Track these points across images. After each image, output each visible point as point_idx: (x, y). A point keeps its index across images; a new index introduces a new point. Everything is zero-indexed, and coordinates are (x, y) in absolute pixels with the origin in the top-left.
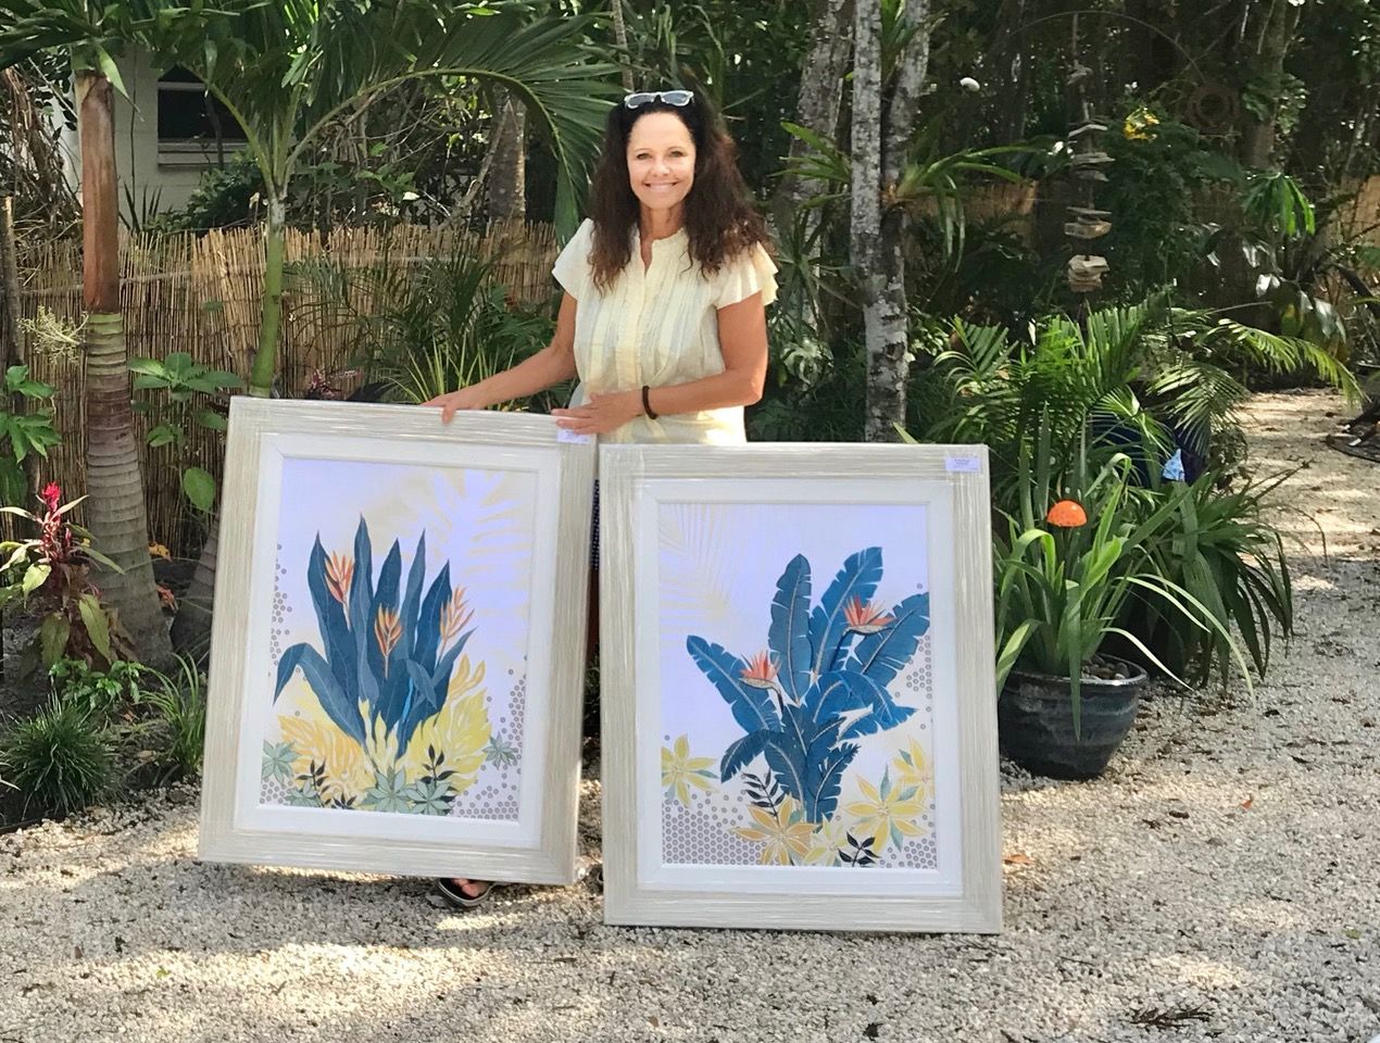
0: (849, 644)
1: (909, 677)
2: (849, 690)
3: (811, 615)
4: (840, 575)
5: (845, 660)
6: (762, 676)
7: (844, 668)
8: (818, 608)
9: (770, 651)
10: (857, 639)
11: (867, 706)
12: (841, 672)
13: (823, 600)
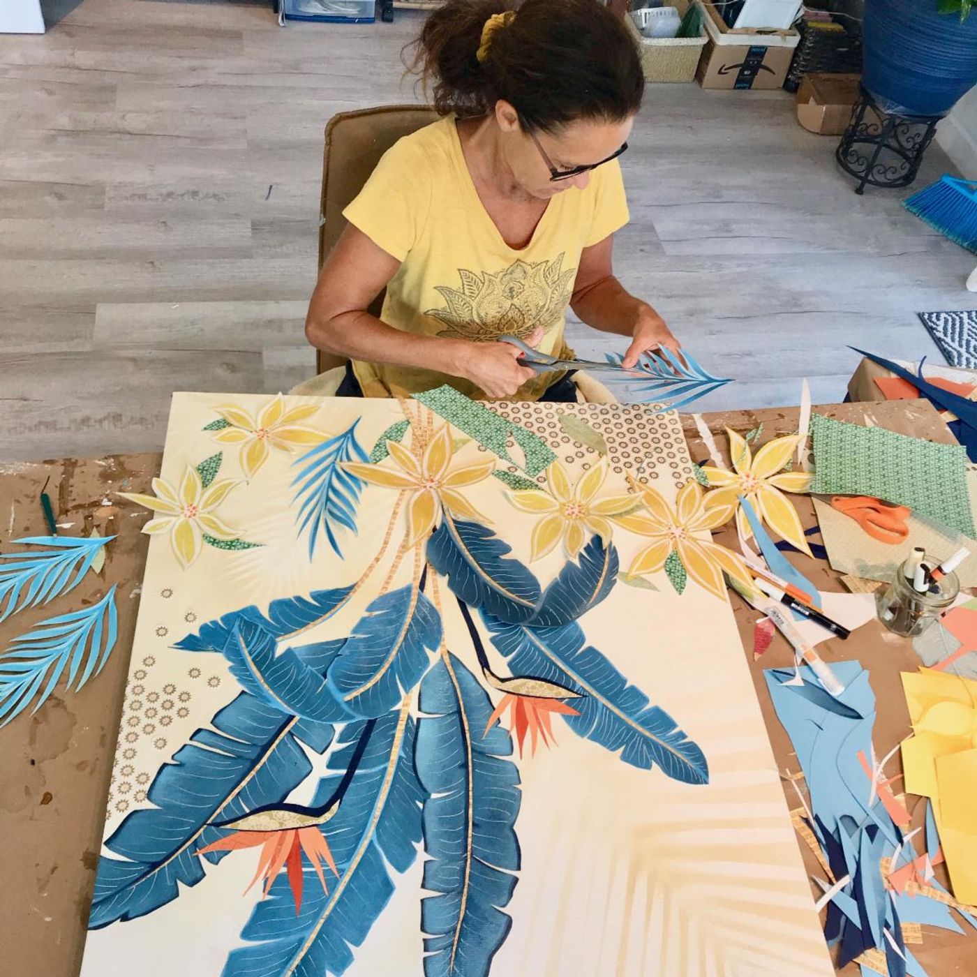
0: (323, 782)
1: (182, 713)
2: (328, 682)
3: (419, 846)
4: (360, 935)
5: (336, 746)
6: (527, 704)
7: (339, 727)
8: (401, 868)
9: (514, 758)
10: (303, 795)
11: (289, 653)
12: (348, 717)
13: (388, 888)
